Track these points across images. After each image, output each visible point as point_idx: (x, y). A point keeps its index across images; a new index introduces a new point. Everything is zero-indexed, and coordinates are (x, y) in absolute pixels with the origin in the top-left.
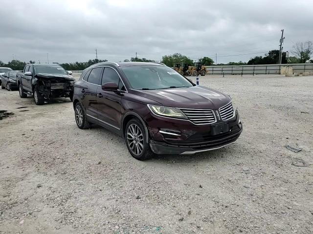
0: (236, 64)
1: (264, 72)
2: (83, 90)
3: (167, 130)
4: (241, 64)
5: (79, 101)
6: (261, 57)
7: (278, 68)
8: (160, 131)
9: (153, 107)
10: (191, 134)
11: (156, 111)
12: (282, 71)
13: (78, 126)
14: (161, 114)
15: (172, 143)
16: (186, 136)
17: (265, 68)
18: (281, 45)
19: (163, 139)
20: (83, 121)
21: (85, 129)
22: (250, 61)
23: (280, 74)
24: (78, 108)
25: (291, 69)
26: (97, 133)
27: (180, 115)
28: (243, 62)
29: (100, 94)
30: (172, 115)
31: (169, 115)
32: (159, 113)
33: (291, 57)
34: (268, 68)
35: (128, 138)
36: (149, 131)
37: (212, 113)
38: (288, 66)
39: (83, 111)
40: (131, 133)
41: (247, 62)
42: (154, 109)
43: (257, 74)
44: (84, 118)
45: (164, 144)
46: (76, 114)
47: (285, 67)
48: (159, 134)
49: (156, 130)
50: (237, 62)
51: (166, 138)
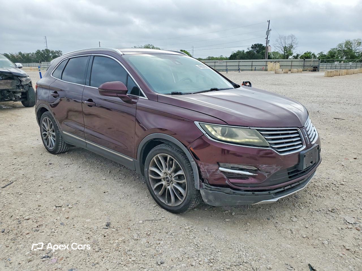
0: (217, 59)
1: (250, 68)
2: (56, 92)
3: (232, 165)
4: (221, 59)
5: (47, 110)
6: (244, 51)
7: (264, 63)
8: (221, 169)
9: (206, 126)
10: (273, 172)
11: (213, 133)
12: (269, 68)
13: (47, 148)
14: (224, 139)
15: (242, 188)
16: (266, 174)
17: (250, 64)
18: (267, 38)
19: (227, 182)
20: (57, 142)
21: (59, 154)
22: (231, 55)
23: (266, 70)
24: (46, 121)
25: (278, 65)
26: (81, 161)
27: (255, 140)
28: (224, 56)
29: (90, 100)
30: (243, 141)
31: (238, 141)
32: (219, 137)
33: (274, 52)
34: (254, 64)
35: (150, 175)
36: (199, 168)
37: (298, 133)
38: (275, 62)
39: (56, 127)
40: (156, 167)
41: (229, 56)
42: (210, 129)
43: (242, 70)
44: (58, 137)
45: (229, 190)
46: (43, 130)
47: (272, 63)
48: (218, 172)
49: (214, 167)
50: (218, 56)
51: (231, 180)
